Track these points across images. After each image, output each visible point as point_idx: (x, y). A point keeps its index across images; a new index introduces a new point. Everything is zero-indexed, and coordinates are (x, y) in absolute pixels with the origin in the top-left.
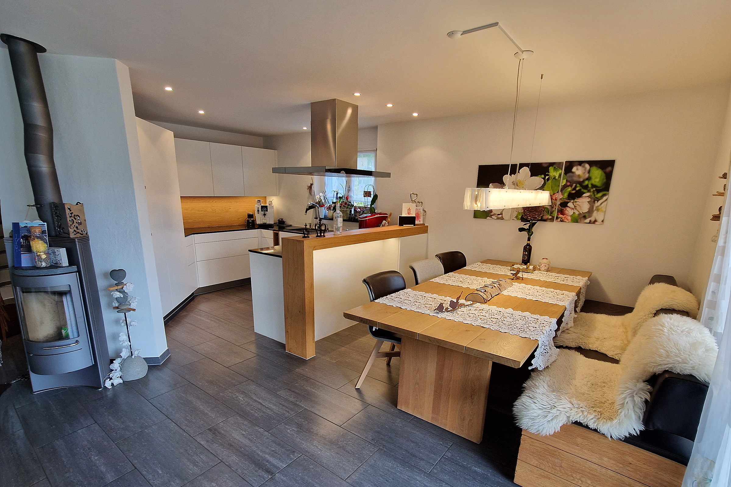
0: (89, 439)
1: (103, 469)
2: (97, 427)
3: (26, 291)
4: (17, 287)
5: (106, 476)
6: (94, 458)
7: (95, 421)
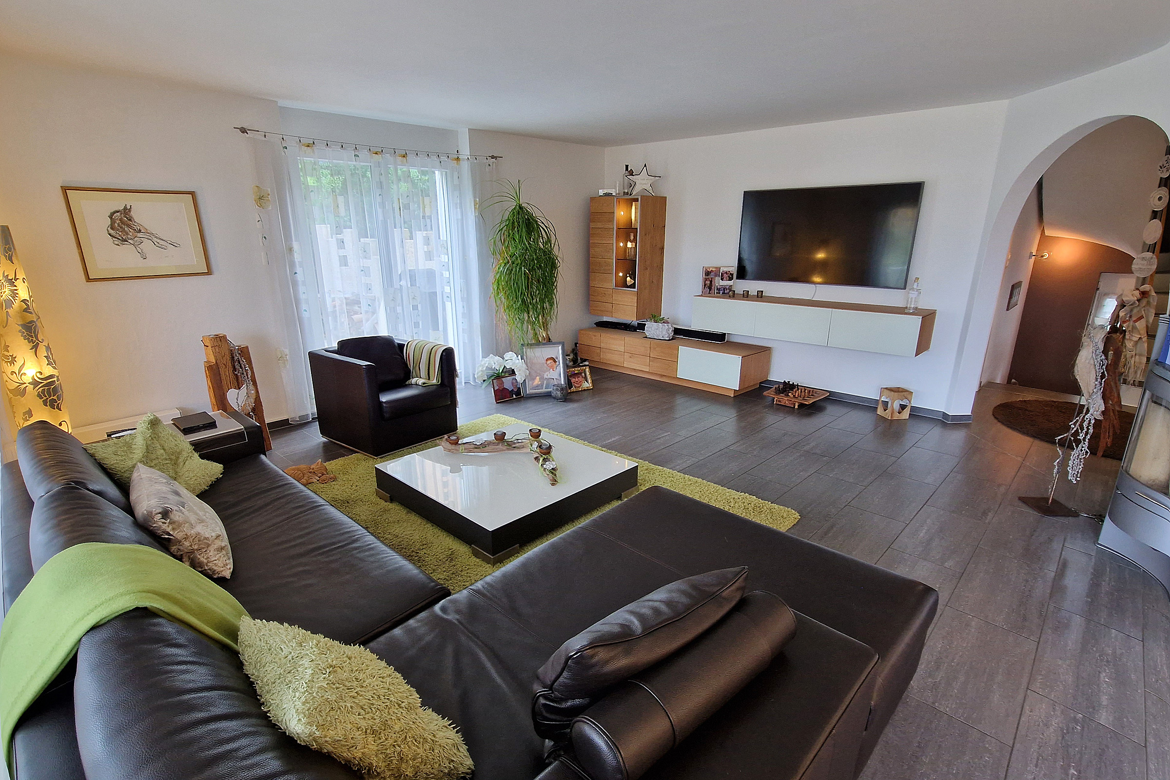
0: (1118, 652)
1: (1104, 700)
2: (1139, 648)
3: (1156, 401)
4: (1148, 391)
5: (1101, 711)
6: (1104, 677)
7: (1143, 639)
